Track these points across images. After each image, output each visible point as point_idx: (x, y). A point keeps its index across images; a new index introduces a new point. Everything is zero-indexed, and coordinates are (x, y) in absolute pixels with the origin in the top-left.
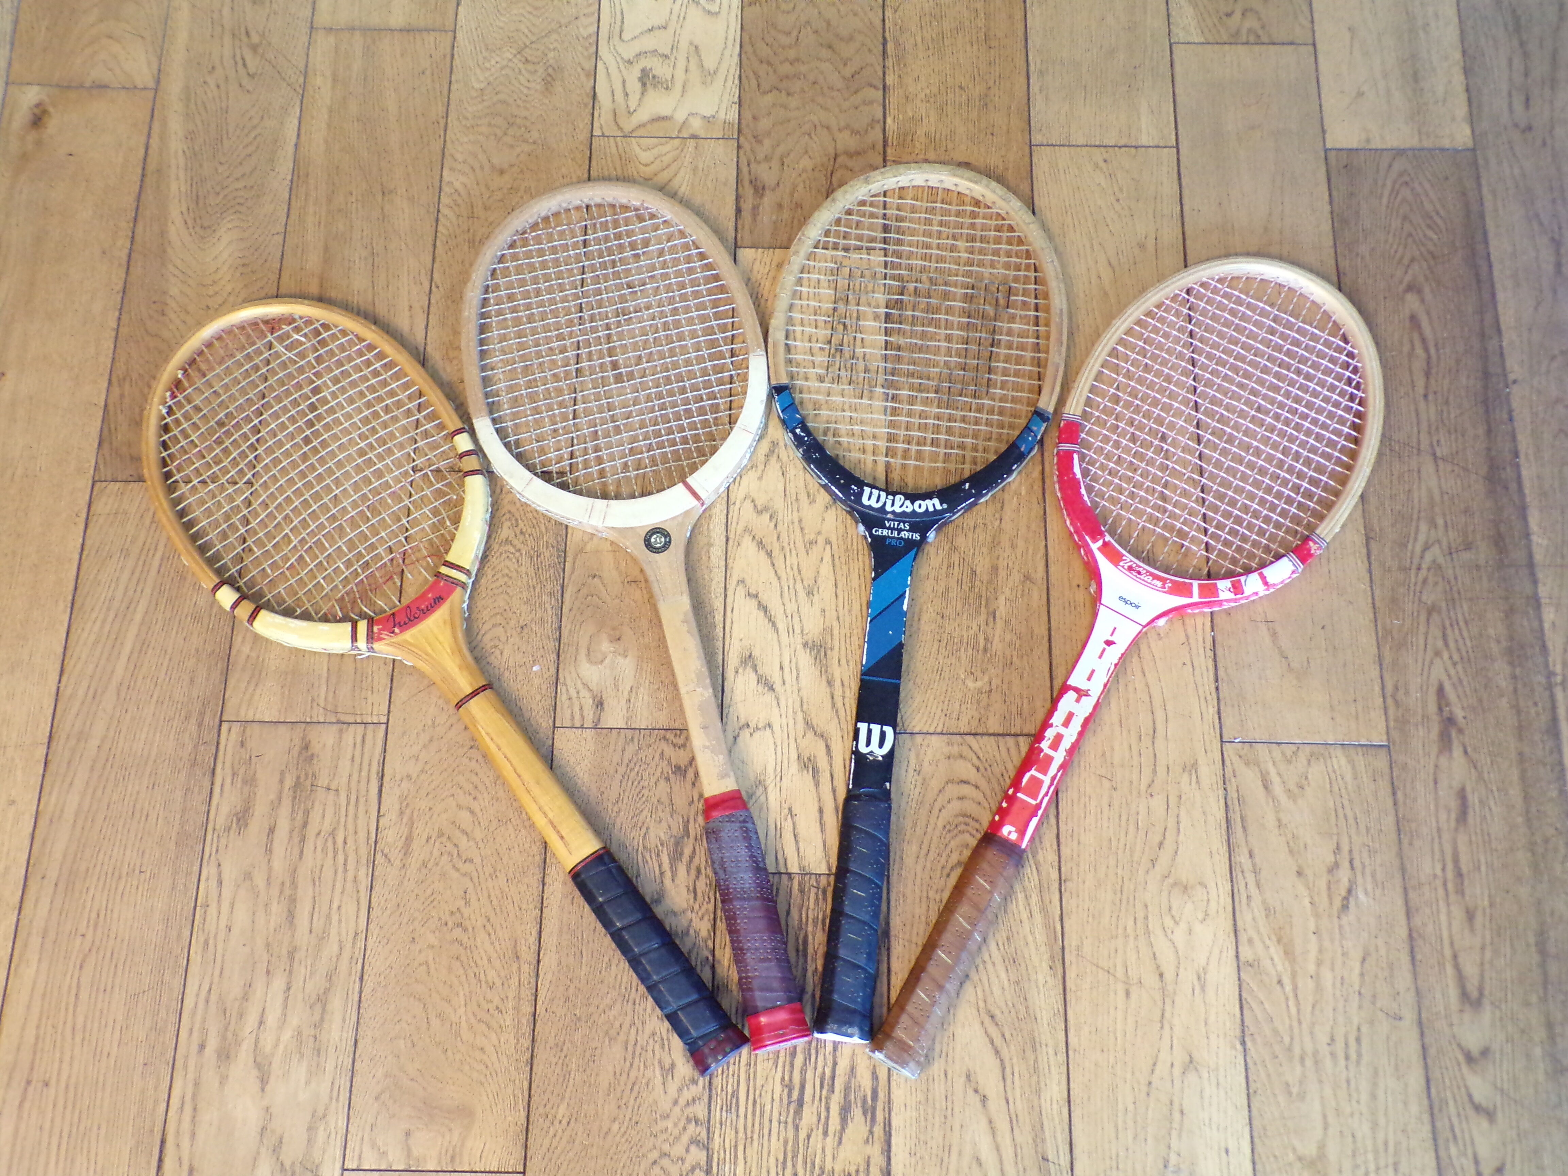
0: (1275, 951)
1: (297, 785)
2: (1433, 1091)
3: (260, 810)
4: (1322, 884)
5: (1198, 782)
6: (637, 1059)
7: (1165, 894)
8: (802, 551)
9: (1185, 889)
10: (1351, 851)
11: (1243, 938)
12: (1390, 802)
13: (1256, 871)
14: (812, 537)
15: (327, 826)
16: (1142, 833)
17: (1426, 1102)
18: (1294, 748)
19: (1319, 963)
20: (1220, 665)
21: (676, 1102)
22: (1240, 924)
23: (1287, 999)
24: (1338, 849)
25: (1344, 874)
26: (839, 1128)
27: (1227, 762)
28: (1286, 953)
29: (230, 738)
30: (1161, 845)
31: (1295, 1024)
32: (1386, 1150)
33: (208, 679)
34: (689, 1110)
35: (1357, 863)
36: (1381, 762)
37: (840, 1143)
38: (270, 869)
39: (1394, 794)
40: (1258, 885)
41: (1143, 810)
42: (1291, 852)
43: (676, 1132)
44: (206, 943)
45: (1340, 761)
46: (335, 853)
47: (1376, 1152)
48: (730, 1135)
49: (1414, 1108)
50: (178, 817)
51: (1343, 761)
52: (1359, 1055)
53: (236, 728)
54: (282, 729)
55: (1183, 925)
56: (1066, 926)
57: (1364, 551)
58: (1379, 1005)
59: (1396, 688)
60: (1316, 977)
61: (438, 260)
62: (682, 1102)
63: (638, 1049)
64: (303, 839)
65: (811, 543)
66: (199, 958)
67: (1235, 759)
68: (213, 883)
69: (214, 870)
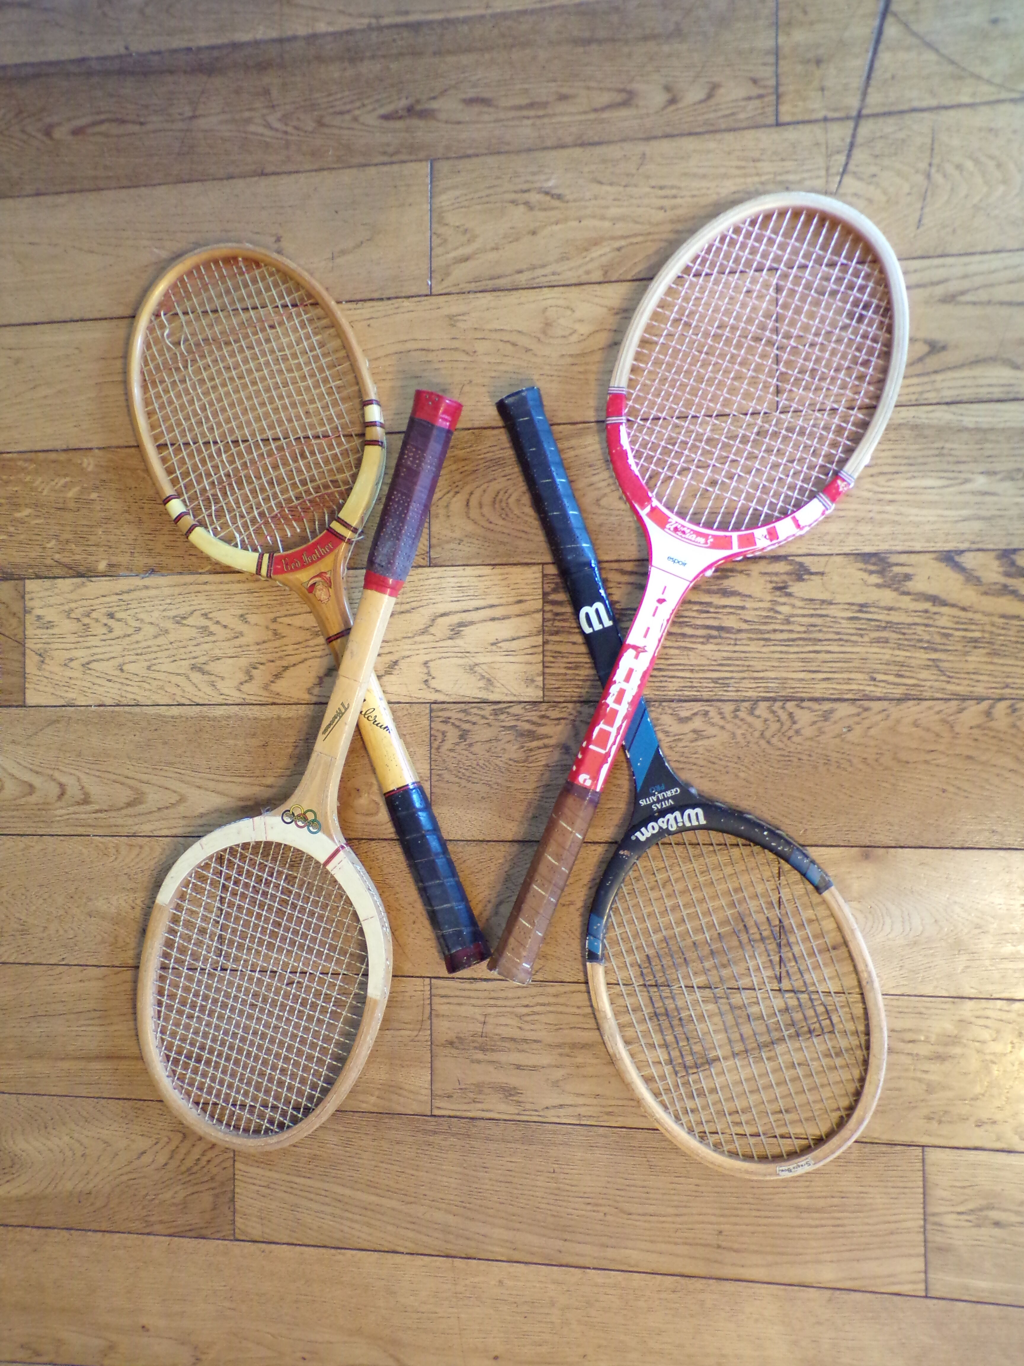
0: (595, 252)
1: (483, 1049)
2: (698, 130)
3: (501, 1078)
4: (541, 215)
5: (463, 314)
6: (691, 760)
7: (551, 341)
8: (285, 641)
9: (548, 324)
10: (515, 192)
11: (584, 278)
12: (475, 160)
13: (533, 268)
14: (270, 633)
15: (514, 1022)
16: (505, 360)
17: (707, 136)
18: (434, 237)
19: (603, 218)
20: (370, 296)
21: (723, 728)
22: (574, 281)
23: (632, 244)
24: (512, 202)
25: (534, 197)
26: (738, 598)
27: (447, 291)
28: (596, 244)
29: (445, 1107)
30: (514, 345)
31: (651, 237)
32: (744, 167)
33: (397, 1130)
34: (728, 716)
35: (525, 187)
36: (444, 167)
37: (750, 596)
38: (550, 1066)
39: (469, 156)
40: (543, 266)
41: (486, 359)
42: (517, 240)
43: (745, 727)
44: (609, 1113)
45: (444, 200)
46: (535, 1013)
47: (745, 176)
48: (746, 684)
49: (712, 145)
50: (509, 1145)
51: (444, 197)
52: (672, 187)
53: (437, 1103)
54: (437, 1064)
55: (577, 326)
56: (579, 420)
57: (273, 178)
58: (634, 171)
59: (385, 153)
60: (615, 220)
61: (38, 961)
62: (722, 723)
63: (682, 759)
64: (525, 1041)
65: (276, 634)
66: (620, 1119)
67: (446, 283)
68: (562, 1112)
69: (552, 1112)
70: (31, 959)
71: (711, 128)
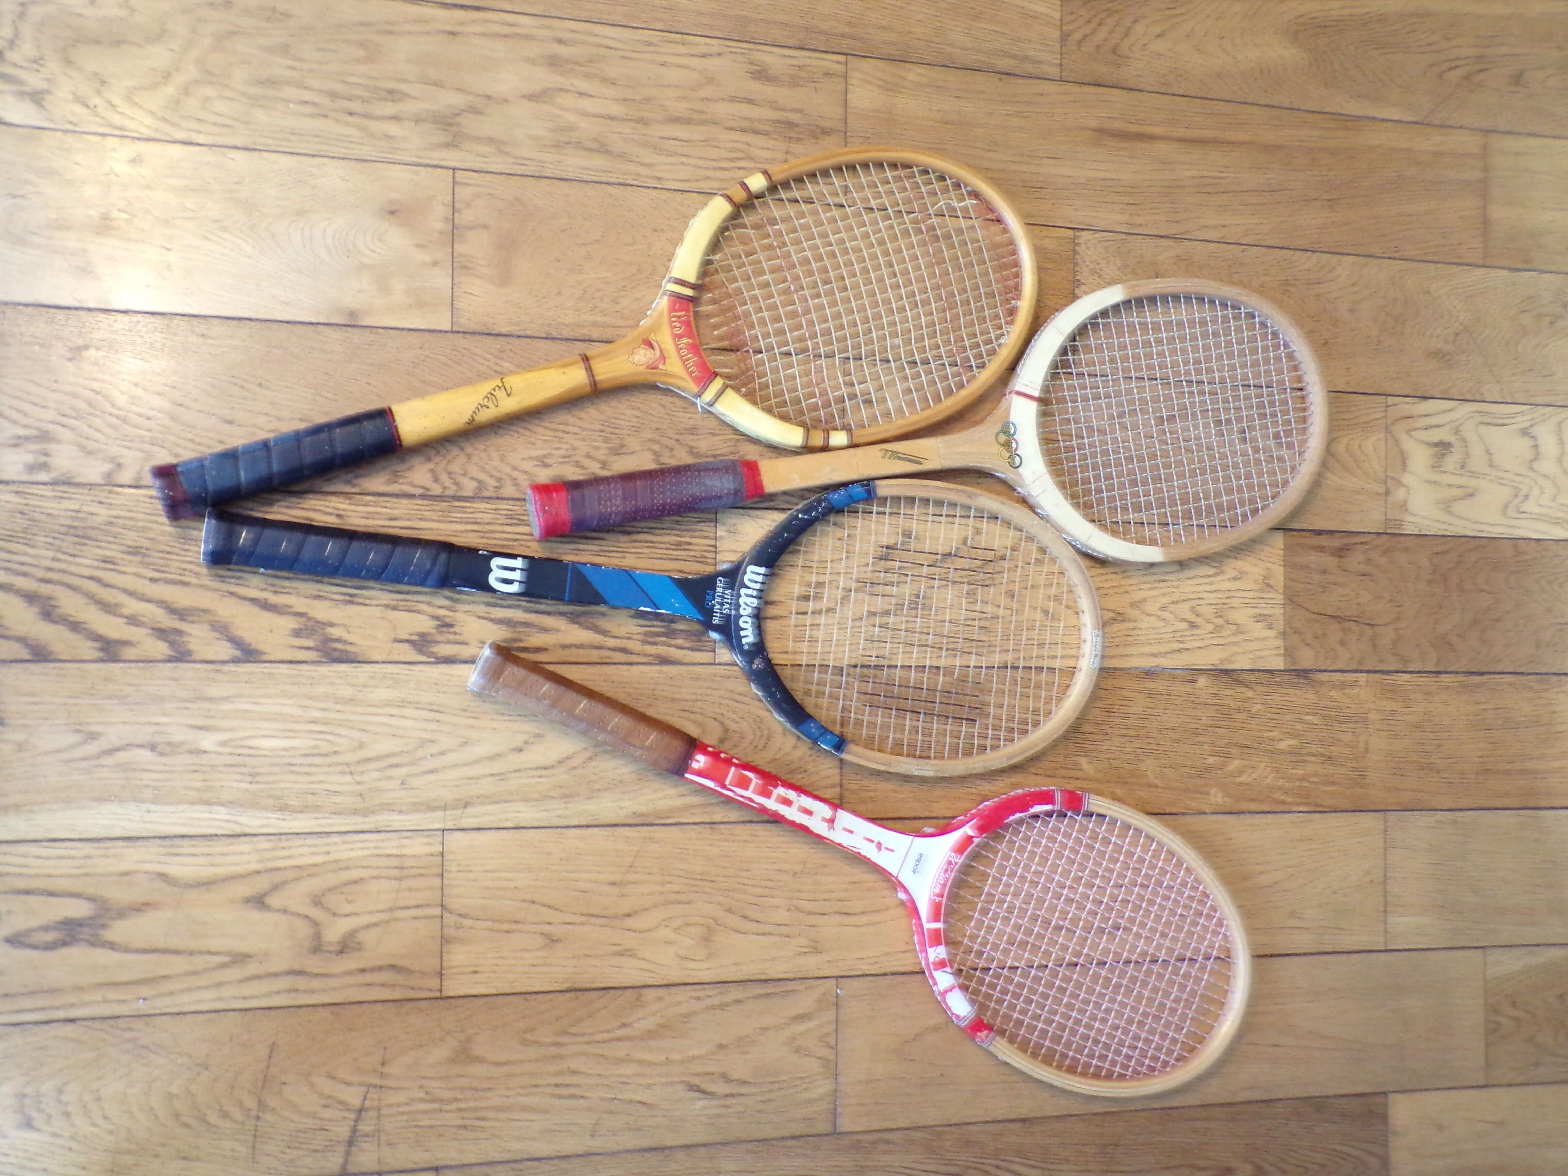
0: (650, 1023)
1: (790, 124)
2: (529, 1163)
3: (768, 91)
4: (712, 1067)
5: (801, 954)
6: (551, 433)
7: (701, 920)
9: (706, 939)
10: (741, 1095)
11: (663, 992)
12: (786, 1133)
13: (723, 1006)
15: (755, 152)
16: (754, 900)
17: (519, 1157)
18: (833, 1043)
19: (641, 1062)
20: (907, 977)
21: (515, 468)
22: (674, 990)
23: (608, 1032)
24: (744, 1083)
25: (721, 1088)
26: (492, 616)
27: (819, 982)
28: (649, 1031)
29: (832, 63)
30: (745, 917)
31: (586, 1039)
32: (478, 1119)
33: (885, 42)
34: (509, 482)
35: (730, 1101)
36: (821, 1126)
37: (480, 617)
38: (715, 101)
39: (793, 1137)
40: (710, 1008)
41: (775, 901)
42: (740, 1039)
43: (488, 468)
44: (650, 44)
45: (823, 1087)
46: (732, 160)
47: (475, 1109)
48: (486, 517)
50: (762, 17)
51: (821, 1091)
52: (560, 1097)
53: (840, 68)
54: (840, 110)
55: (672, 936)
56: (673, 828)
57: (1013, 1117)
58: (604, 1116)
59: (888, 1142)
60: (628, 1060)
61: (1270, 251)
62: (516, 474)
63: (561, 435)
64: (743, 130)
66: (637, 37)
67: (821, 991)
68: (703, 50)
69: (714, 50)
70: (1279, 253)
71: (514, 1166)
